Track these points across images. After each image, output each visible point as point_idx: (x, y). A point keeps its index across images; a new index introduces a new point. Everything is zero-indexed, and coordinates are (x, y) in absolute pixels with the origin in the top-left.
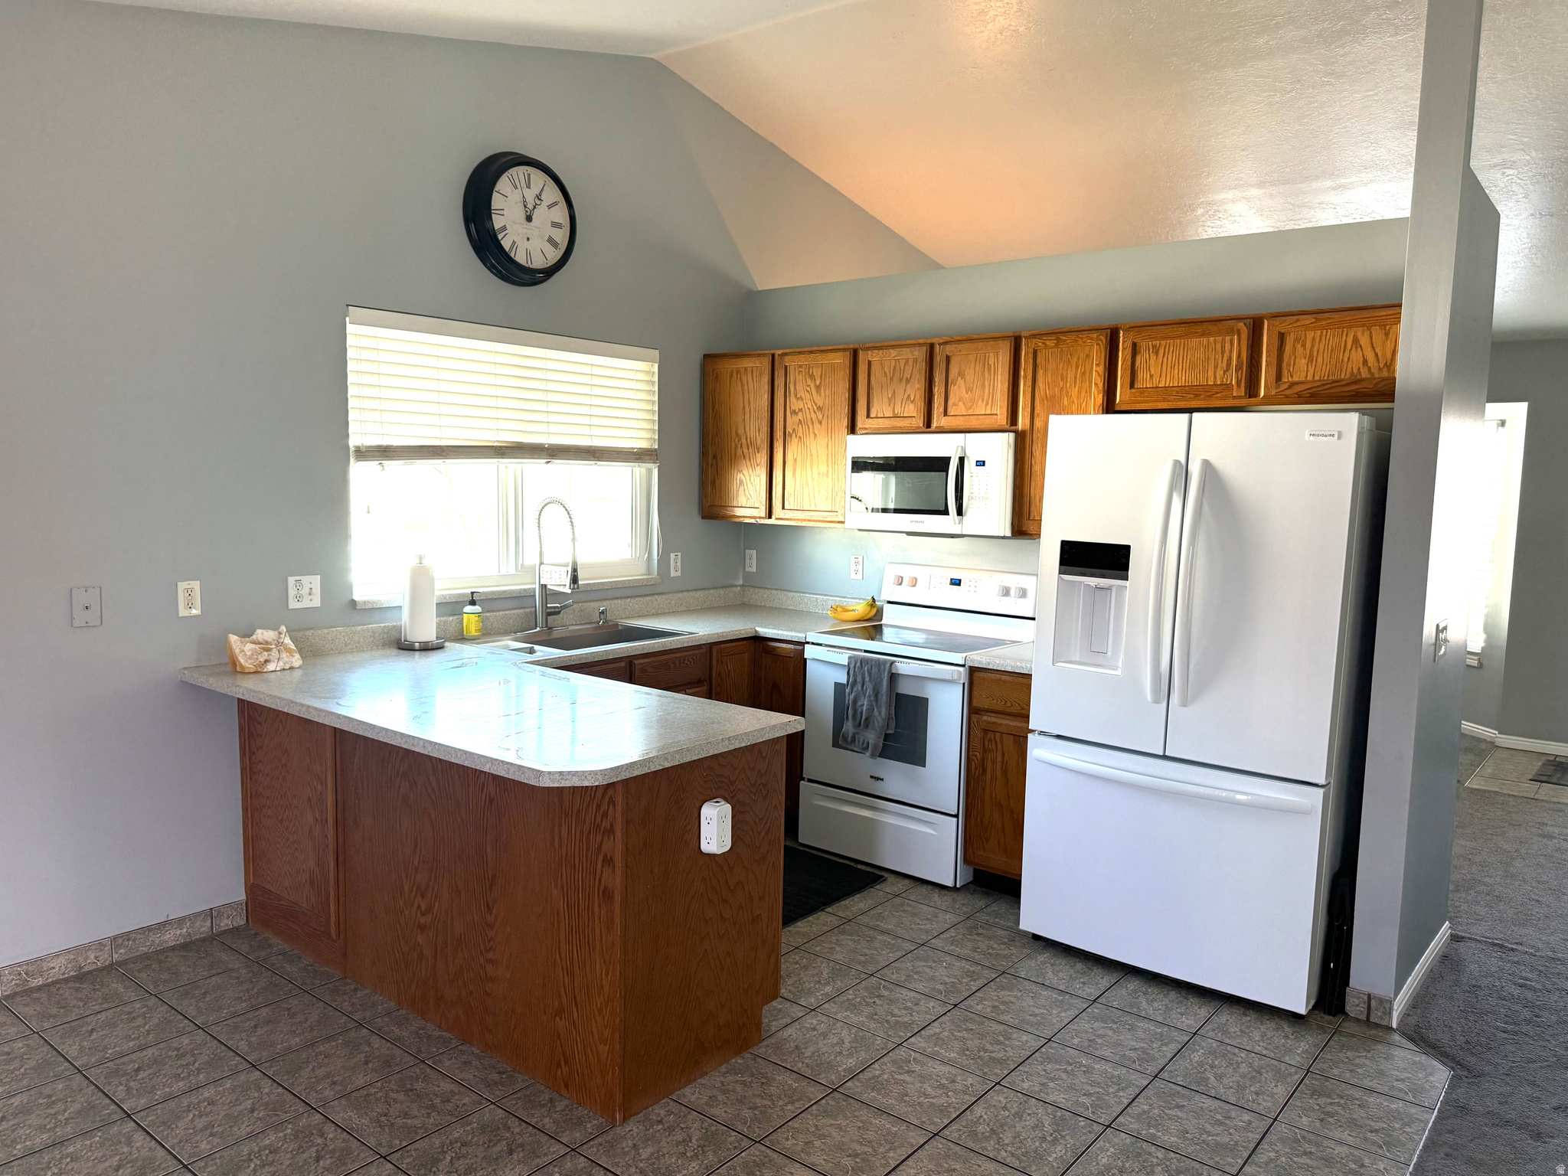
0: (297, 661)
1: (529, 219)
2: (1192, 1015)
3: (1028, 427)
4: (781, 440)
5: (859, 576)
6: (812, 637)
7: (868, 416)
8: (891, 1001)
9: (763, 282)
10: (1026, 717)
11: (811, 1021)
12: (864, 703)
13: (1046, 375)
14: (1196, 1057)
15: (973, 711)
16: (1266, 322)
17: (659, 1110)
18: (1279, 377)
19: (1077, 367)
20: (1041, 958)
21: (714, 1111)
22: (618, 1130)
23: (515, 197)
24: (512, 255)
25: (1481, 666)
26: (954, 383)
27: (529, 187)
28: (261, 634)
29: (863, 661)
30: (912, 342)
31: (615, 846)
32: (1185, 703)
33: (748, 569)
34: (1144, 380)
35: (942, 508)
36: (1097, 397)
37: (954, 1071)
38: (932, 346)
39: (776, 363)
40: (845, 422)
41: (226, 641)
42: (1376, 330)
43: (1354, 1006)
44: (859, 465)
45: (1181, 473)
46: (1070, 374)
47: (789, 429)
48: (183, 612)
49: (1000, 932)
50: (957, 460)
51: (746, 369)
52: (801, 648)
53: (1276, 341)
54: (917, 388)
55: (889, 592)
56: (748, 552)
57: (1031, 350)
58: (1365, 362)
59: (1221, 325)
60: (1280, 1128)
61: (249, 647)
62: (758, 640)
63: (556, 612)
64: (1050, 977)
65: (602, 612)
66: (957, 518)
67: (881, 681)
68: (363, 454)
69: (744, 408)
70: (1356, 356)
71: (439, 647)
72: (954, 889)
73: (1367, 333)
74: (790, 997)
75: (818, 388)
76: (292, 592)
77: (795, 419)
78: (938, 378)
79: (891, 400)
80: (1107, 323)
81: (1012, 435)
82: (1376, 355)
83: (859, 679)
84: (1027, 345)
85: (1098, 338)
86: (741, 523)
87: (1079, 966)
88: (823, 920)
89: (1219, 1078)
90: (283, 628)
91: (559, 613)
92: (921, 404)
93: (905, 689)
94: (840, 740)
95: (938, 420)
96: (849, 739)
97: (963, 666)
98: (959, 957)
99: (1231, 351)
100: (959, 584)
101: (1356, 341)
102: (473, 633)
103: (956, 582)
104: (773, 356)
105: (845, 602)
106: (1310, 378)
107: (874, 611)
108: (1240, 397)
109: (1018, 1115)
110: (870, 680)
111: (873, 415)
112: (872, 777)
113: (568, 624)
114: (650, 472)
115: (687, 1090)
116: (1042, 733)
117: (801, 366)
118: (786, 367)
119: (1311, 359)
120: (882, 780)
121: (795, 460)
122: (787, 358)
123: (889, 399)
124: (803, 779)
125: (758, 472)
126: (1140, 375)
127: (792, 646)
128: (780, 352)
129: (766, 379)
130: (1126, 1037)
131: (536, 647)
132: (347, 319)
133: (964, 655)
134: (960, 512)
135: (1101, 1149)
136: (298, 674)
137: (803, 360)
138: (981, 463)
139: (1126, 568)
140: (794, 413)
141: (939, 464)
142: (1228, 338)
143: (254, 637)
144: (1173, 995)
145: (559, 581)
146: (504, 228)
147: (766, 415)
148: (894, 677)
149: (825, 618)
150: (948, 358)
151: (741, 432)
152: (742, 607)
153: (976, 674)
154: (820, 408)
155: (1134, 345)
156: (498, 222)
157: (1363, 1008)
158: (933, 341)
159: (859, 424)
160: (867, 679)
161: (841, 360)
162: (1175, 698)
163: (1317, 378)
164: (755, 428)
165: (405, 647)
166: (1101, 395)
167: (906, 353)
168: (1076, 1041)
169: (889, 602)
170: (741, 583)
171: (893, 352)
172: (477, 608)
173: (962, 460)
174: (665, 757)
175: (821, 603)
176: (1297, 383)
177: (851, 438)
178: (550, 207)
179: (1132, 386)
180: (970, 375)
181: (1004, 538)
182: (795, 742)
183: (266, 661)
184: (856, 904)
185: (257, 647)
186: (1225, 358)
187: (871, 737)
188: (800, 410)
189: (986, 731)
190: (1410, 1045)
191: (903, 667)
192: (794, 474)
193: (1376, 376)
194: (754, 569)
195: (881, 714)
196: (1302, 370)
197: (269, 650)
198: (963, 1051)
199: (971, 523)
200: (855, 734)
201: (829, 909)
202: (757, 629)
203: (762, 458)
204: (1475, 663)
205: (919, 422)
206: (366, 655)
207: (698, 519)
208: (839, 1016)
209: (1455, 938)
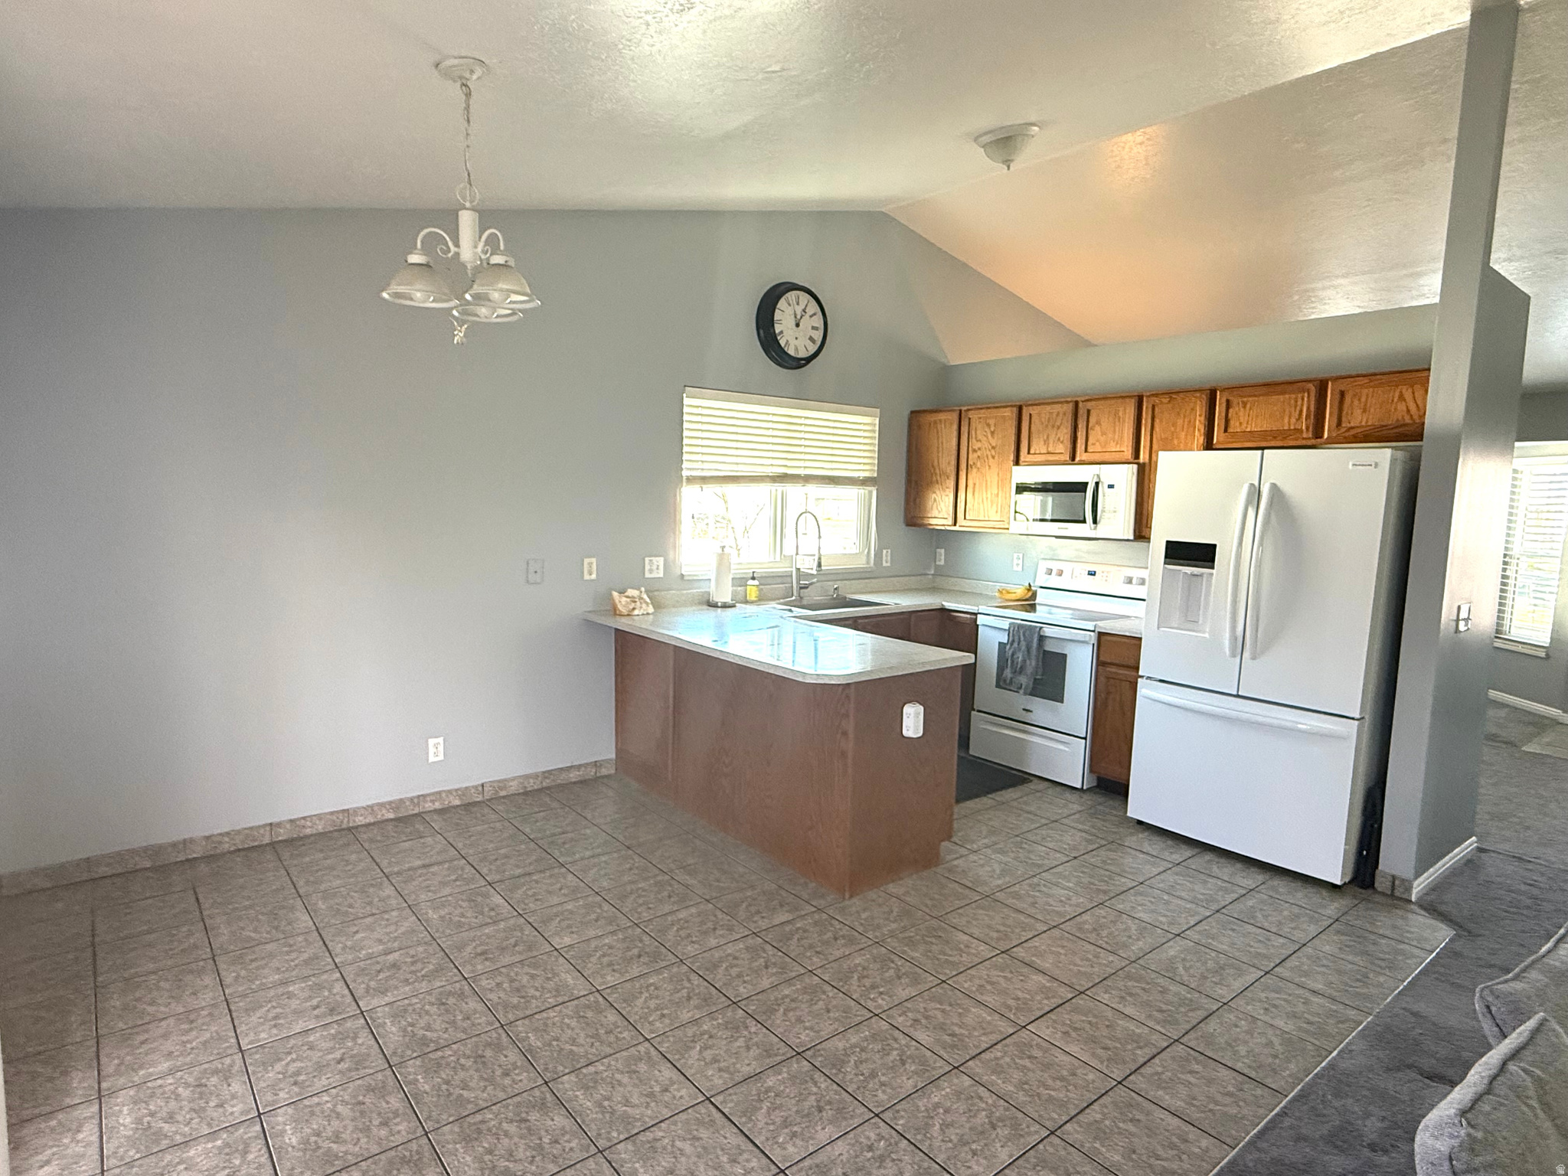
0: (651, 610)
1: (798, 325)
2: (1250, 879)
3: (1147, 461)
4: (965, 471)
5: (1020, 568)
6: (982, 609)
7: (1029, 453)
8: (1029, 852)
9: (955, 360)
10: (1137, 669)
11: (973, 857)
12: (1020, 656)
13: (1161, 421)
14: (1250, 903)
15: (1101, 663)
16: (1330, 383)
17: (872, 894)
18: (1339, 424)
19: (1185, 417)
20: (1140, 836)
21: (908, 899)
22: (847, 903)
23: (789, 311)
24: (786, 349)
25: (1548, 657)
26: (1092, 429)
27: (798, 304)
28: (631, 592)
29: (1020, 626)
30: (1063, 400)
31: (850, 726)
32: (1254, 658)
33: (938, 563)
34: (1234, 426)
35: (1082, 519)
36: (1200, 438)
37: (1071, 894)
38: (1077, 403)
39: (963, 415)
40: (1012, 457)
41: (611, 595)
42: (1417, 387)
43: (1381, 883)
44: (1021, 489)
45: (1255, 493)
46: (1180, 422)
47: (970, 462)
48: (587, 577)
49: (1113, 818)
50: (1094, 484)
51: (940, 421)
52: (974, 617)
53: (1338, 396)
54: (1065, 433)
55: (1042, 580)
56: (938, 550)
57: (1151, 406)
58: (1408, 411)
59: (1295, 386)
60: (1308, 950)
61: (624, 599)
62: (943, 611)
63: (806, 587)
64: (1147, 847)
65: (836, 589)
66: (1093, 526)
67: (1032, 642)
68: (691, 480)
69: (938, 448)
70: (1402, 407)
71: (733, 606)
72: (1081, 790)
73: (1410, 390)
74: (960, 843)
75: (993, 433)
76: (647, 567)
77: (976, 455)
78: (1081, 426)
79: (1046, 442)
80: (1208, 386)
81: (1135, 467)
82: (1417, 405)
83: (1016, 638)
84: (1147, 402)
85: (1201, 397)
86: (934, 529)
87: (1170, 842)
88: (986, 801)
89: (1266, 917)
90: (643, 589)
91: (807, 588)
92: (1069, 445)
93: (1050, 647)
94: (1001, 683)
95: (1081, 455)
96: (1008, 681)
97: (1093, 631)
98: (1080, 830)
99: (1302, 405)
100: (1094, 575)
101: (1402, 398)
102: (753, 598)
103: (1092, 574)
104: (961, 411)
105: (1009, 587)
106: (1363, 423)
107: (1030, 594)
108: (1309, 438)
109: (1114, 922)
110: (1025, 640)
111: (1032, 451)
112: (1024, 710)
113: (813, 595)
114: (870, 493)
115: (891, 885)
116: (1149, 678)
117: (980, 418)
118: (970, 419)
119: (1364, 411)
120: (1031, 712)
121: (975, 484)
122: (970, 413)
123: (1045, 441)
124: (974, 710)
125: (947, 493)
126: (1232, 423)
127: (968, 616)
128: (965, 408)
129: (955, 427)
130: (1198, 887)
131: (793, 609)
132: (685, 395)
133: (1094, 623)
134: (1095, 521)
135: (1171, 947)
136: (651, 617)
137: (983, 413)
138: (1111, 486)
139: (1213, 561)
140: (974, 451)
141: (1081, 487)
142: (1300, 395)
143: (626, 594)
144: (1239, 866)
145: (808, 565)
146: (781, 332)
147: (955, 453)
148: (1042, 638)
149: (993, 598)
150: (1089, 411)
151: (936, 463)
152: (933, 589)
153: (1104, 638)
154: (993, 448)
155: (1228, 401)
156: (778, 328)
157: (1389, 884)
158: (1078, 399)
159: (1022, 458)
160: (1022, 638)
161: (1010, 414)
162: (1246, 654)
163: (1369, 424)
164: (947, 463)
165: (713, 605)
166: (1202, 438)
167: (1057, 408)
168: (1161, 885)
169: (1041, 587)
170: (932, 572)
171: (1048, 408)
172: (756, 582)
173: (1097, 484)
174: (881, 670)
175: (992, 588)
176: (1352, 428)
177: (1015, 468)
178: (811, 316)
179: (1226, 431)
180: (1105, 424)
181: (1128, 540)
182: (969, 672)
183: (634, 609)
184: (1009, 794)
185: (628, 600)
186: (1298, 408)
187: (1023, 680)
188: (979, 449)
189: (1108, 678)
190: (1423, 912)
191: (1048, 631)
192: (973, 494)
193: (1418, 421)
194: (942, 563)
195: (1031, 665)
196: (1357, 418)
197: (635, 602)
198: (1078, 884)
199: (1103, 530)
200: (1011, 679)
201: (990, 796)
202: (944, 603)
203: (951, 483)
204: (1543, 655)
205: (1067, 457)
206: (690, 609)
207: (904, 526)
208: (993, 857)
209: (1480, 850)
